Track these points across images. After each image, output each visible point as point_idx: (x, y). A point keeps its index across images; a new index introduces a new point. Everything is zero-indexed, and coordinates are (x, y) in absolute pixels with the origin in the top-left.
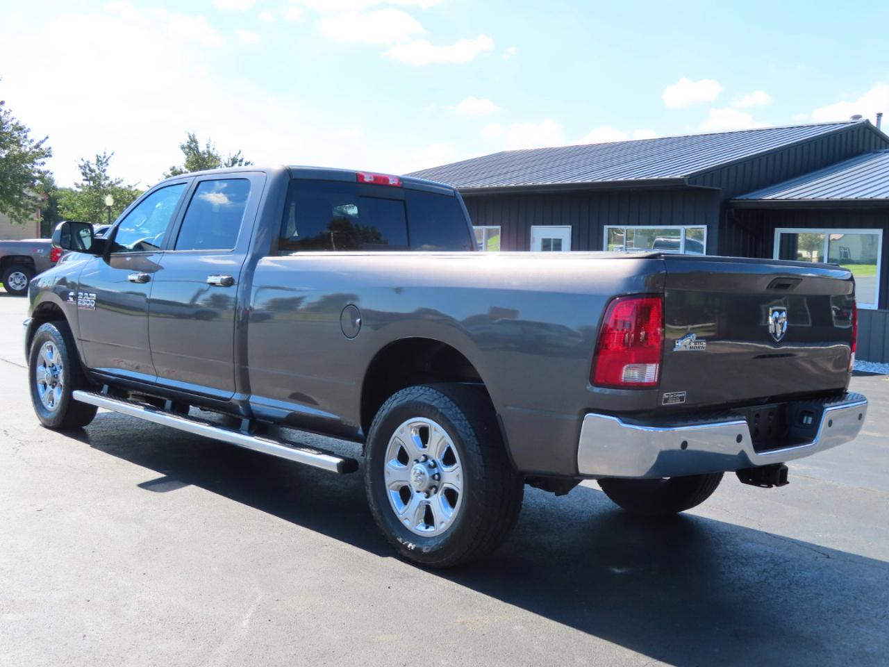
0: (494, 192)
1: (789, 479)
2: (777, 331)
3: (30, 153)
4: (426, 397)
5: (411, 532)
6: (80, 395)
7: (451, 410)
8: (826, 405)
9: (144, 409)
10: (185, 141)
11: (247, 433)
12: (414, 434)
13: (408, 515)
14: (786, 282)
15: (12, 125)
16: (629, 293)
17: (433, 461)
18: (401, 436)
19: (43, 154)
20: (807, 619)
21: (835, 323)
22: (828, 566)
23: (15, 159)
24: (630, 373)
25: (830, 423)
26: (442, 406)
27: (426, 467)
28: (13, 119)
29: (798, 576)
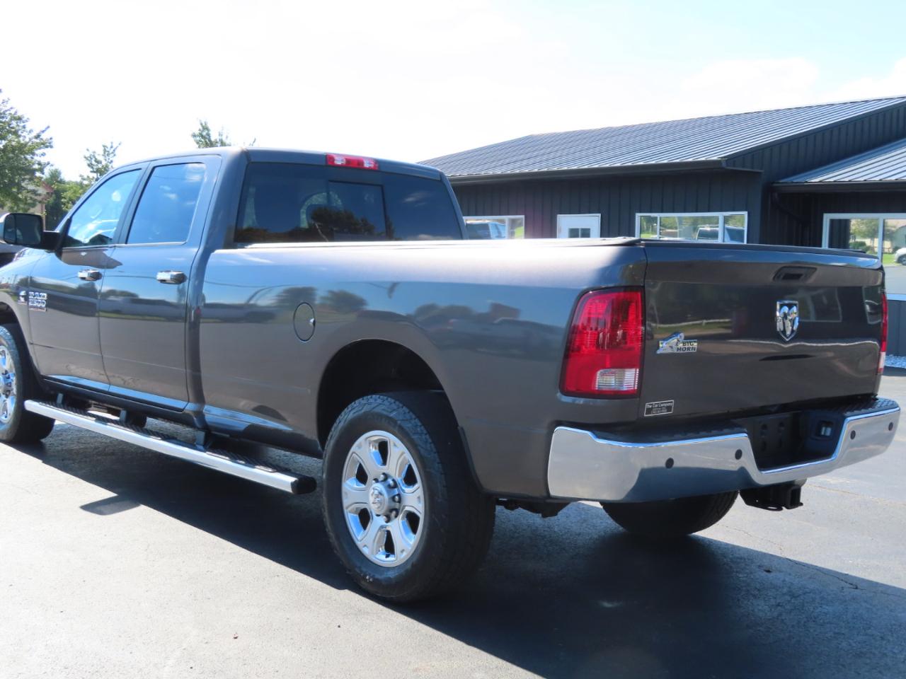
0: (514, 179)
1: (802, 500)
2: (786, 328)
3: (30, 144)
4: (383, 407)
5: (371, 562)
6: (32, 406)
7: (410, 422)
8: (848, 413)
9: (96, 421)
10: (197, 129)
11: (201, 447)
12: (374, 450)
13: (367, 541)
14: (798, 271)
15: (10, 114)
16: (603, 287)
17: (393, 480)
18: (358, 451)
19: (43, 144)
20: (821, 664)
21: (868, 319)
22: (854, 599)
23: (13, 149)
24: (605, 380)
25: (853, 435)
26: (401, 418)
27: (385, 487)
28: (12, 108)
29: (817, 611)
